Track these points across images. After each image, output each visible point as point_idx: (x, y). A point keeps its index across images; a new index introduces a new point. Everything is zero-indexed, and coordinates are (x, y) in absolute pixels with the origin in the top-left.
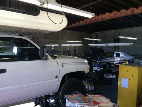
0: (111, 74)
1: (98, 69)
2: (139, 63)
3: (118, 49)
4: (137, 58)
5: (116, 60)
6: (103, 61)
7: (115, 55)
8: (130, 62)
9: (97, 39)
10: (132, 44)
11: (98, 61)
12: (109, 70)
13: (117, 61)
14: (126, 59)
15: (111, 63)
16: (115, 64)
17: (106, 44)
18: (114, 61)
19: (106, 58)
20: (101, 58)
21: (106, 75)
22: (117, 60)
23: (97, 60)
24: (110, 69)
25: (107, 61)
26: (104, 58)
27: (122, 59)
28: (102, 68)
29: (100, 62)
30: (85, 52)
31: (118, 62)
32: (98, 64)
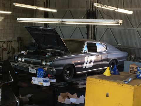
0: (75, 95)
1: (44, 81)
2: (135, 72)
3: (94, 34)
4: (130, 58)
5: (86, 59)
6: (57, 63)
7: (85, 49)
8: (114, 71)
9: (49, 8)
10: (121, 21)
11: (46, 62)
12: (70, 84)
13: (90, 62)
14: (108, 58)
15: (76, 67)
16: (86, 69)
17: (61, 20)
18: (83, 63)
19: (65, 55)
20: (55, 55)
21: (64, 97)
22: (89, 60)
23: (42, 61)
24: (74, 81)
25: (67, 62)
26: (60, 54)
27: (100, 58)
28: (54, 81)
29: (50, 65)
30: (19, 39)
31: (92, 64)
32: (46, 69)
